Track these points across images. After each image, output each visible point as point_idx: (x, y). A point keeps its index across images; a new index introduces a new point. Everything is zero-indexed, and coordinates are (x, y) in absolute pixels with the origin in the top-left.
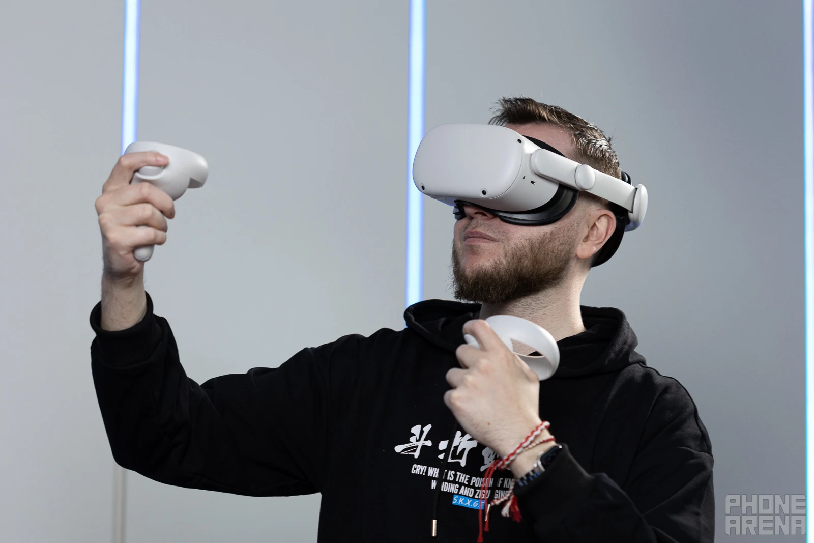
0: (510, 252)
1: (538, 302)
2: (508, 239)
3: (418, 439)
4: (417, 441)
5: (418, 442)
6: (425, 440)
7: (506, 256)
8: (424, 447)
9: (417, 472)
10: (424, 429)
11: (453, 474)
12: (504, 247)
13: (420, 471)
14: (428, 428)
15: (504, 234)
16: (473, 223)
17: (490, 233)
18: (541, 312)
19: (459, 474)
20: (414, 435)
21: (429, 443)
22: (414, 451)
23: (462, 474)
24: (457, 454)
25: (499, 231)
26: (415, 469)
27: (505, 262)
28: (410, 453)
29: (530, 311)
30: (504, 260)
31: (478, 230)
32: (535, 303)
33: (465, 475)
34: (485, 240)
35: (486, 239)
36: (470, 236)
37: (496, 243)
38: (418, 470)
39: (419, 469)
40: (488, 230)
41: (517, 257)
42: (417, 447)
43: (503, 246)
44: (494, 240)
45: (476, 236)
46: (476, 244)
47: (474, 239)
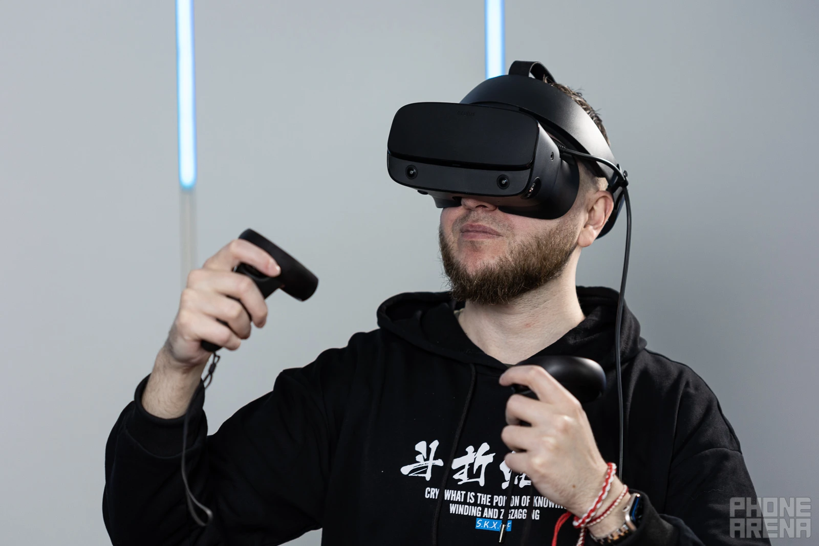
0: (516, 249)
1: (539, 297)
2: (514, 235)
3: (425, 458)
4: (425, 460)
5: (427, 462)
6: (435, 459)
7: (512, 252)
8: (434, 467)
9: (432, 496)
10: (430, 446)
11: (473, 496)
12: (510, 244)
13: (435, 494)
14: (435, 445)
15: (509, 228)
16: (472, 215)
17: (494, 227)
18: (542, 306)
19: (479, 495)
20: (419, 453)
21: (440, 463)
22: (425, 472)
23: (483, 495)
24: (474, 473)
25: (504, 225)
26: (429, 493)
27: (510, 259)
28: (420, 475)
29: (530, 307)
30: (509, 257)
31: (480, 223)
32: (536, 297)
33: (485, 495)
34: (489, 235)
35: (490, 233)
36: (470, 229)
37: (500, 238)
38: (432, 494)
39: (434, 492)
40: (492, 224)
41: (524, 254)
42: (427, 467)
43: (508, 241)
44: (498, 235)
45: (478, 230)
46: (479, 240)
47: (476, 234)
